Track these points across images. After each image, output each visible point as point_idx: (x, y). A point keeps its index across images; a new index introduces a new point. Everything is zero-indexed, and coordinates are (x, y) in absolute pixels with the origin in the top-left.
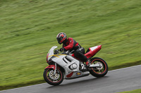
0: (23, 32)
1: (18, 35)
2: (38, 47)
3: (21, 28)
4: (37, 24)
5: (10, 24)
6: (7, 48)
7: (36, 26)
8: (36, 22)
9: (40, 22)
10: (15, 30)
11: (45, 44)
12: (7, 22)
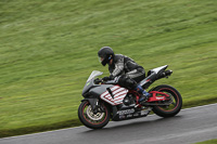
0: (175, 25)
1: (168, 30)
2: (198, 49)
3: (173, 20)
4: (197, 13)
5: (156, 12)
6: (152, 51)
7: (196, 16)
8: (197, 10)
9: (203, 11)
10: (164, 22)
11: (211, 44)
12: (151, 10)
